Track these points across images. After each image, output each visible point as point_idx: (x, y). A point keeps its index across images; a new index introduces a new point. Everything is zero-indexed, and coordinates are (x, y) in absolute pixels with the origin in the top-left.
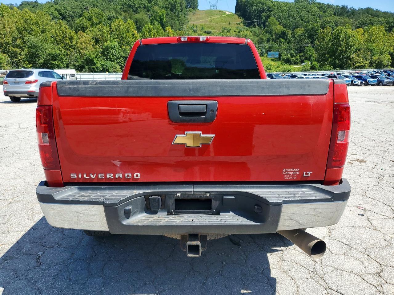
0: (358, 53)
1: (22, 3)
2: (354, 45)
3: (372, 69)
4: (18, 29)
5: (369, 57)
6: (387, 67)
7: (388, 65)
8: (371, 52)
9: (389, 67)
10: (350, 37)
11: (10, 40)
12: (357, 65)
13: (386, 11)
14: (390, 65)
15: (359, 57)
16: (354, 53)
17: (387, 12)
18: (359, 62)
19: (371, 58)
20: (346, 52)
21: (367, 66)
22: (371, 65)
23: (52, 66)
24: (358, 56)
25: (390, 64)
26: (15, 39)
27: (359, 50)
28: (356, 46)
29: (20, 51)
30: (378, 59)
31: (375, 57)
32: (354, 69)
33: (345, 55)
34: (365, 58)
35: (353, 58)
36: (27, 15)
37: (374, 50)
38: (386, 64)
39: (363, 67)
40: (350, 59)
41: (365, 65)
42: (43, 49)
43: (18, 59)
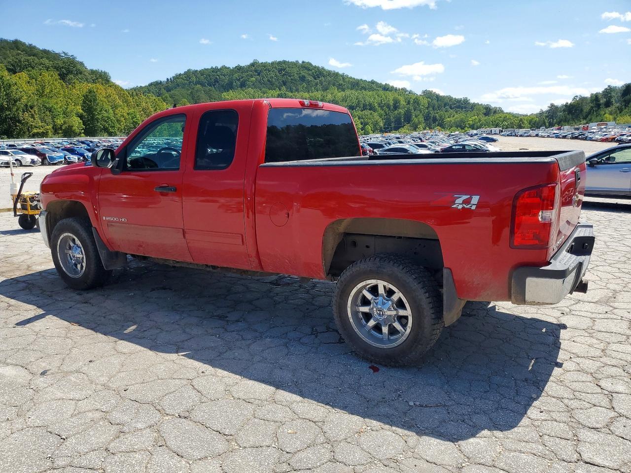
0: (30, 112)
2: (19, 99)
3: (59, 137)
5: (49, 120)
6: (79, 135)
7: (80, 133)
8: (50, 111)
9: (83, 135)
10: (10, 86)
12: (35, 131)
13: (47, 49)
14: (83, 133)
15: (34, 119)
16: (24, 112)
17: (48, 51)
18: (36, 127)
19: (54, 121)
20: (9, 109)
21: (50, 133)
22: (56, 131)
24: (33, 116)
25: (83, 131)
27: (32, 107)
28: (24, 100)
30: (65, 123)
31: (58, 120)
32: (30, 137)
33: (9, 114)
34: (43, 120)
35: (24, 119)
37: (55, 109)
38: (77, 131)
39: (44, 135)
40: (19, 121)
41: (47, 132)
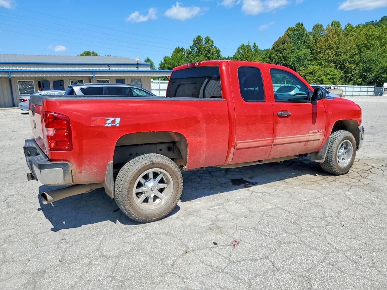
1: (381, 19)
4: (358, 46)
11: (347, 57)
23: (383, 79)
26: (353, 56)
29: (354, 67)
36: (370, 31)
42: (377, 63)
43: (351, 75)
